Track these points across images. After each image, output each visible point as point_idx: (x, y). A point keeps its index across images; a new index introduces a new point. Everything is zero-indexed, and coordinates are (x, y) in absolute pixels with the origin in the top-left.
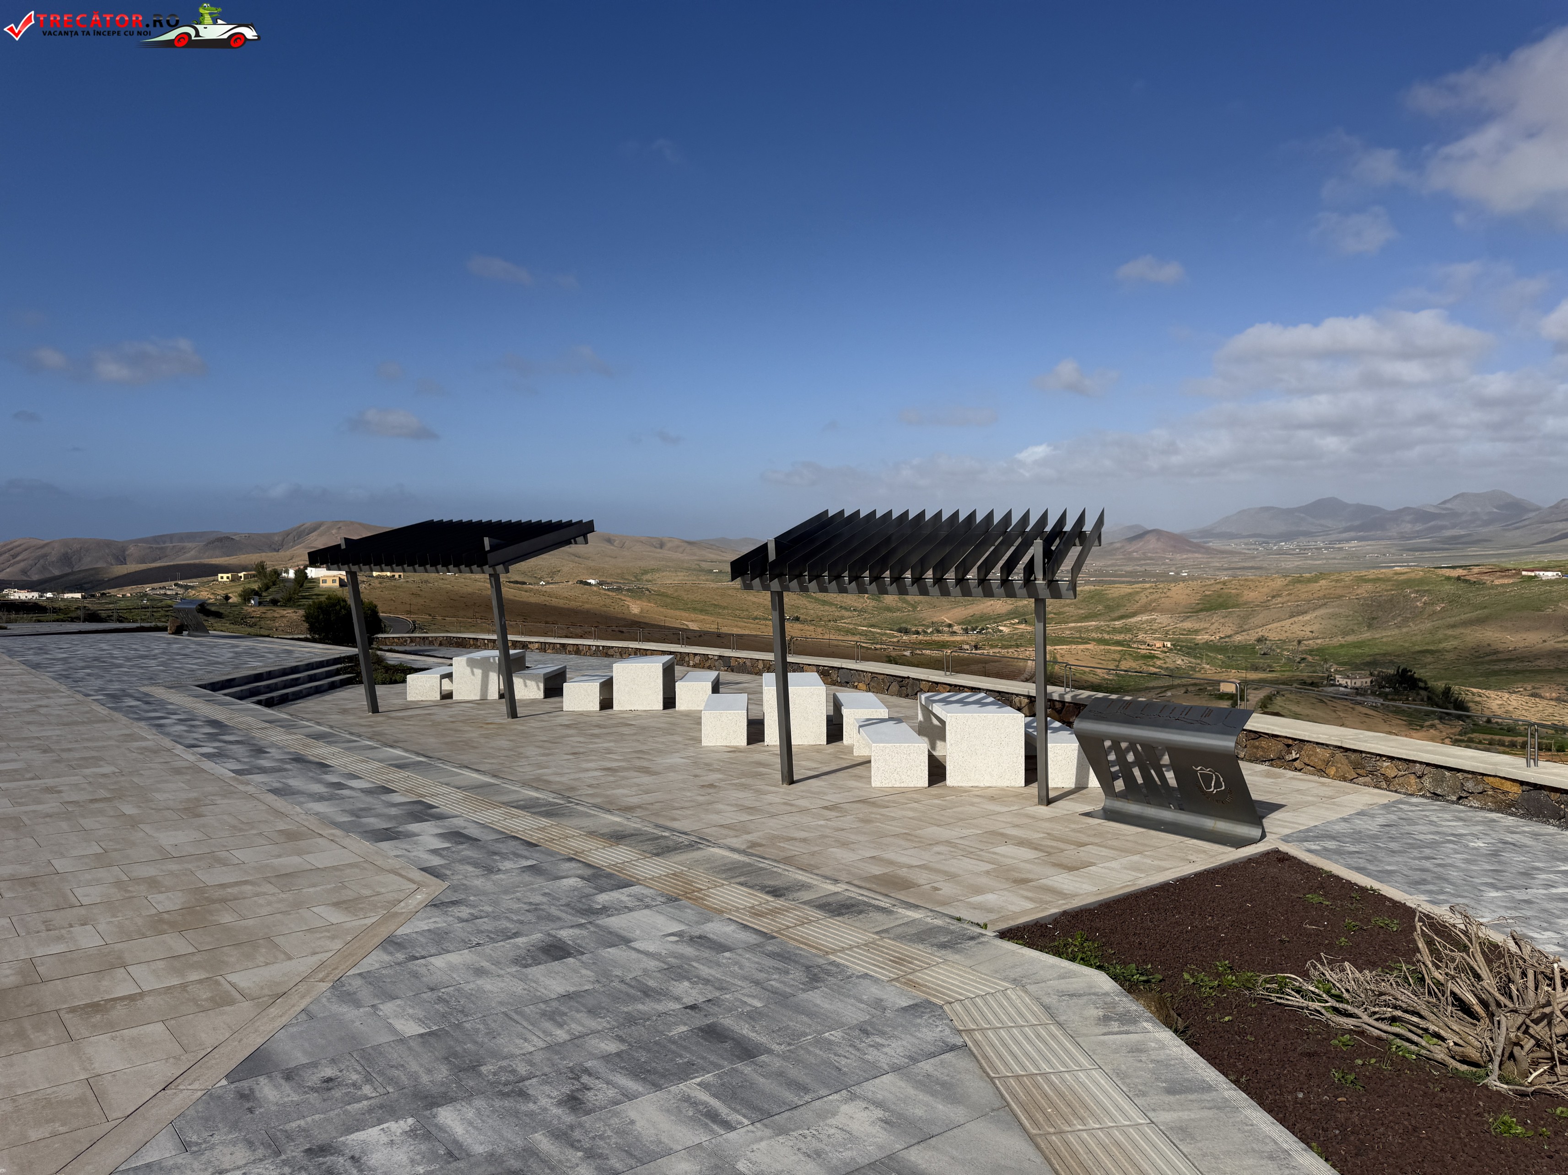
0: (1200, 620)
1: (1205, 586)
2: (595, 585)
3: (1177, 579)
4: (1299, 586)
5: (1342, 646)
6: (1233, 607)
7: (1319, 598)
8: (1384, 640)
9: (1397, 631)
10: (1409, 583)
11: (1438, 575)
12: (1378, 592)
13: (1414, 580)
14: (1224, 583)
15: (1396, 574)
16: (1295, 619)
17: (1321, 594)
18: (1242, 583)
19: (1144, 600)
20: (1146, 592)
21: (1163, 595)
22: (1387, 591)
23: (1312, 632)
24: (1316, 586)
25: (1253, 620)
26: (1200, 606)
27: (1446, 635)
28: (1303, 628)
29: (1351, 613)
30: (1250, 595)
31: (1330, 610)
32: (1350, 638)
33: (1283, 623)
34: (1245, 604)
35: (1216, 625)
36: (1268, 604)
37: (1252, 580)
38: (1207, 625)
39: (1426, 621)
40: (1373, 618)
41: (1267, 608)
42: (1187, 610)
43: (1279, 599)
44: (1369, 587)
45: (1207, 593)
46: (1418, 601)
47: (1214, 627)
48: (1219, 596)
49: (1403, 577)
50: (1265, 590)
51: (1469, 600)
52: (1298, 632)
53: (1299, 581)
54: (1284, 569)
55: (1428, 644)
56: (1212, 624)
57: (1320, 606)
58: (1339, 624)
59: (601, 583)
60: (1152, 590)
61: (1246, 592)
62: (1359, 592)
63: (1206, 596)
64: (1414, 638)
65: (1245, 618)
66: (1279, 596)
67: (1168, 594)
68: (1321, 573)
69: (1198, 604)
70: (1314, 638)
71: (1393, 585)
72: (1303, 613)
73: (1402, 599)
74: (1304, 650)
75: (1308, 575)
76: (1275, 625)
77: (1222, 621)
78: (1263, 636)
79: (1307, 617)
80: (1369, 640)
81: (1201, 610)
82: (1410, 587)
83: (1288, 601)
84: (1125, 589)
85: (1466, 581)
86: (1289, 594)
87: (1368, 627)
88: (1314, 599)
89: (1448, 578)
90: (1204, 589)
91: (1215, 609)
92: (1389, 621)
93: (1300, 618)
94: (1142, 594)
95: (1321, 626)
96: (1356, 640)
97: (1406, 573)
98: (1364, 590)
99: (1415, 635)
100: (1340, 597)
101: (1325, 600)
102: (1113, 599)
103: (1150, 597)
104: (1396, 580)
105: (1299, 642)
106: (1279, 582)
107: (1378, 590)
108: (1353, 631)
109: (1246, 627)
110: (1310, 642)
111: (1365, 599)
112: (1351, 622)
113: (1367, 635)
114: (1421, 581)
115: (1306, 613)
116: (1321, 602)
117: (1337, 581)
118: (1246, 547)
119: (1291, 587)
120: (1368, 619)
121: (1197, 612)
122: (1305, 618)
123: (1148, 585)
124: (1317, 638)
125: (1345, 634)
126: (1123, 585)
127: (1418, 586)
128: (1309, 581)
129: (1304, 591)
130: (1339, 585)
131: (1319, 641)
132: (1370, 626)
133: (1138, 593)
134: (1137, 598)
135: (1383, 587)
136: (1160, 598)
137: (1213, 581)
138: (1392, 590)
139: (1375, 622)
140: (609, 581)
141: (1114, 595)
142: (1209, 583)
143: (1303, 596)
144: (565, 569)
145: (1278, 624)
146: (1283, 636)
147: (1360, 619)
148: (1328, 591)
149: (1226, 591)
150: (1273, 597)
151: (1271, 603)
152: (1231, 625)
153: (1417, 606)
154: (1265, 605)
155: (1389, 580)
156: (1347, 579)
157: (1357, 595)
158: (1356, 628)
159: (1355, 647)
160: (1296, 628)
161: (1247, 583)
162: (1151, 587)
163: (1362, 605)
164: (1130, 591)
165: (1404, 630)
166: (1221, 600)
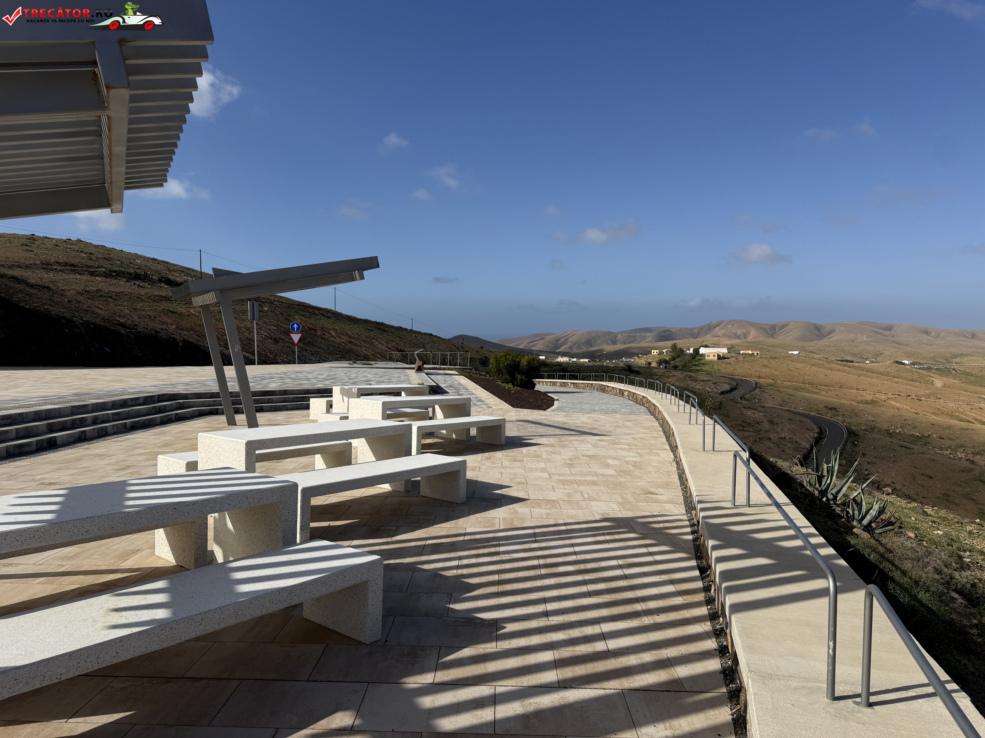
2: (908, 365)
59: (913, 364)
140: (922, 362)
144: (887, 353)
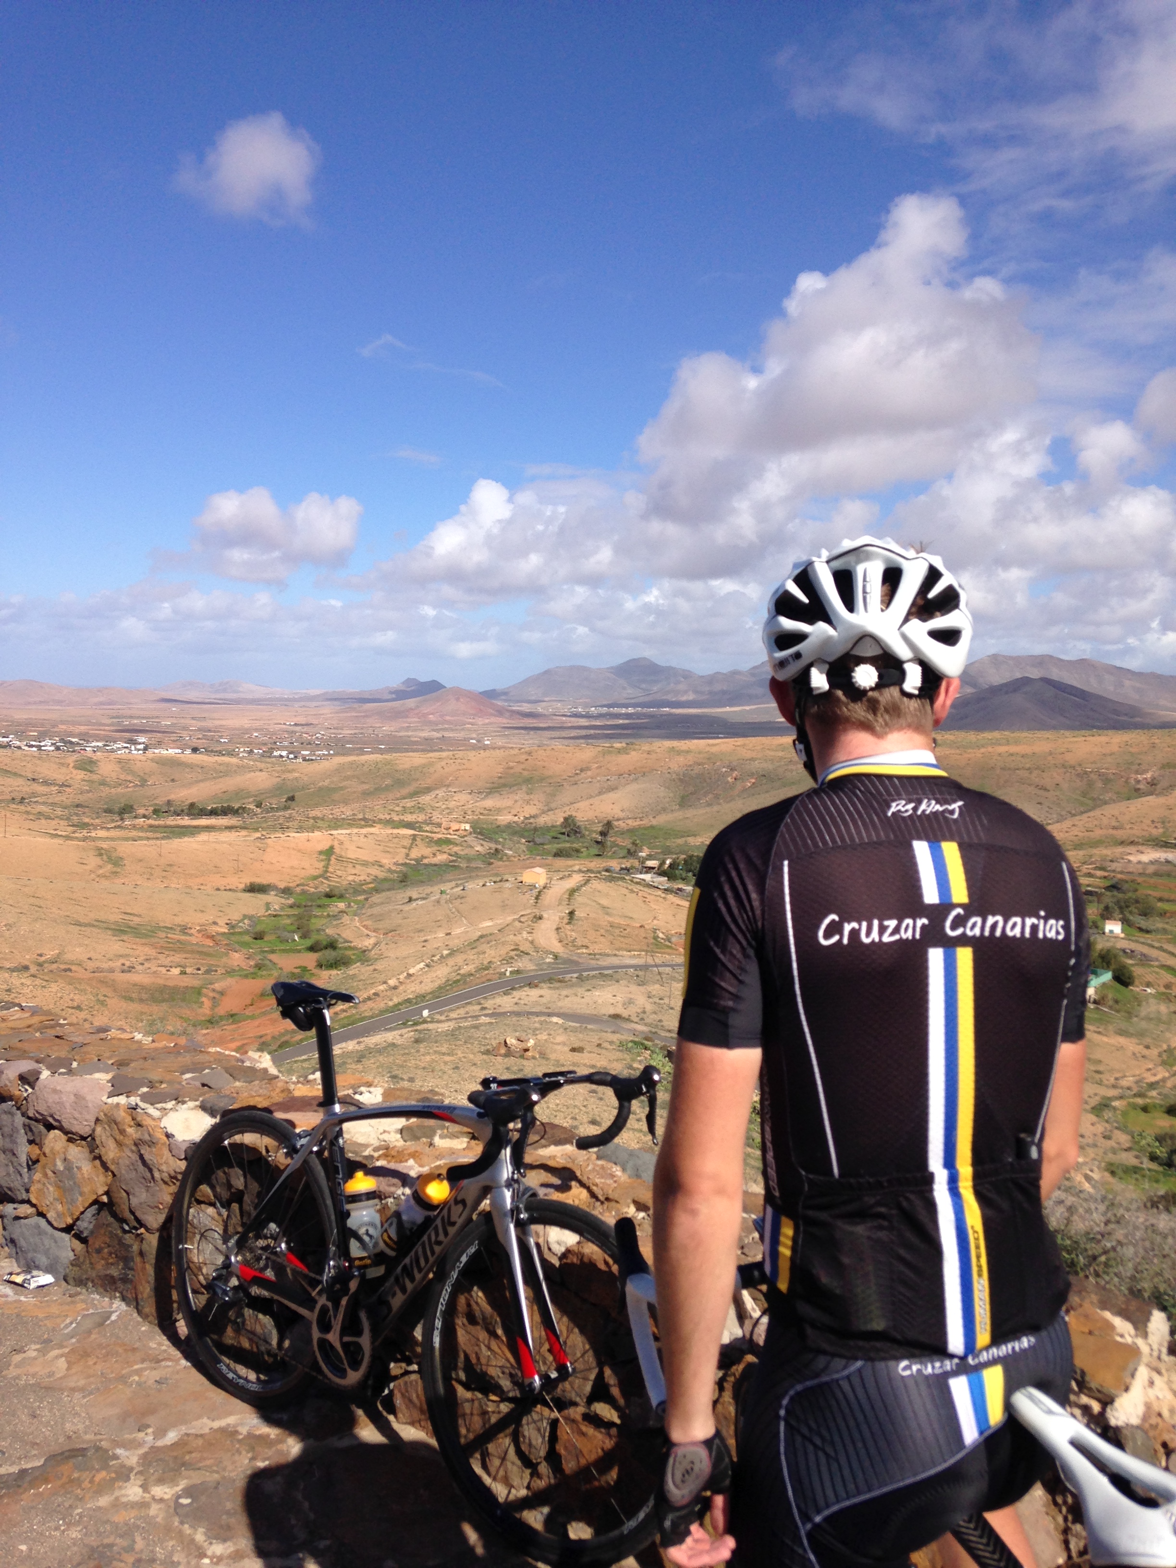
0: (503, 797)
1: (509, 756)
3: (477, 748)
5: (652, 827)
6: (538, 782)
7: (630, 772)
8: (695, 819)
9: (708, 809)
10: (720, 755)
12: (689, 766)
13: (725, 753)
14: (530, 753)
16: (605, 796)
17: (632, 767)
18: (549, 753)
19: (439, 773)
20: (443, 763)
21: (461, 766)
22: (698, 764)
23: (622, 811)
24: (626, 758)
25: (560, 797)
26: (503, 781)
28: (614, 807)
29: (663, 789)
30: (557, 768)
31: (642, 786)
32: (662, 818)
33: (592, 801)
34: (552, 778)
35: (520, 802)
36: (576, 778)
37: (560, 750)
38: (509, 803)
39: (736, 798)
40: (686, 795)
41: (576, 782)
42: (488, 785)
43: (589, 773)
44: (681, 759)
45: (511, 764)
46: (728, 776)
47: (517, 806)
48: (524, 769)
49: (715, 749)
50: (574, 762)
52: (608, 811)
53: (609, 752)
56: (516, 802)
57: (632, 781)
58: (650, 802)
60: (448, 761)
61: (553, 764)
62: (670, 765)
63: (509, 768)
65: (553, 795)
66: (588, 769)
67: (467, 765)
69: (501, 778)
70: (624, 818)
71: (704, 758)
72: (613, 790)
73: (712, 773)
74: (614, 832)
75: (618, 745)
76: (584, 803)
77: (527, 798)
78: (571, 816)
79: (618, 794)
80: (680, 819)
81: (504, 786)
82: (720, 760)
83: (598, 775)
84: (418, 759)
86: (599, 767)
87: (681, 805)
88: (625, 773)
90: (507, 760)
91: (520, 784)
92: (699, 798)
93: (611, 794)
94: (437, 766)
95: (632, 804)
96: (666, 819)
97: (717, 744)
98: (676, 763)
100: (651, 771)
101: (638, 773)
102: (404, 771)
103: (447, 769)
104: (707, 753)
105: (609, 823)
106: (589, 753)
107: (689, 763)
108: (664, 810)
109: (553, 805)
110: (621, 822)
111: (677, 773)
112: (663, 800)
113: (678, 815)
115: (616, 788)
116: (634, 776)
117: (649, 753)
118: (553, 712)
119: (601, 759)
120: (681, 796)
121: (499, 787)
123: (444, 754)
124: (629, 818)
125: (656, 813)
126: (415, 754)
127: (729, 760)
128: (620, 752)
129: (614, 763)
130: (650, 756)
131: (631, 821)
133: (432, 763)
134: (432, 770)
136: (458, 770)
137: (517, 751)
138: (703, 763)
139: (688, 799)
141: (405, 767)
142: (514, 753)
143: (613, 769)
145: (587, 802)
146: (592, 816)
147: (672, 795)
149: (531, 762)
150: (582, 770)
151: (580, 777)
152: (536, 802)
153: (728, 782)
154: (573, 780)
155: (700, 752)
156: (658, 750)
157: (669, 768)
158: (667, 806)
160: (606, 806)
162: (448, 757)
163: (674, 780)
164: (423, 761)
166: (525, 773)
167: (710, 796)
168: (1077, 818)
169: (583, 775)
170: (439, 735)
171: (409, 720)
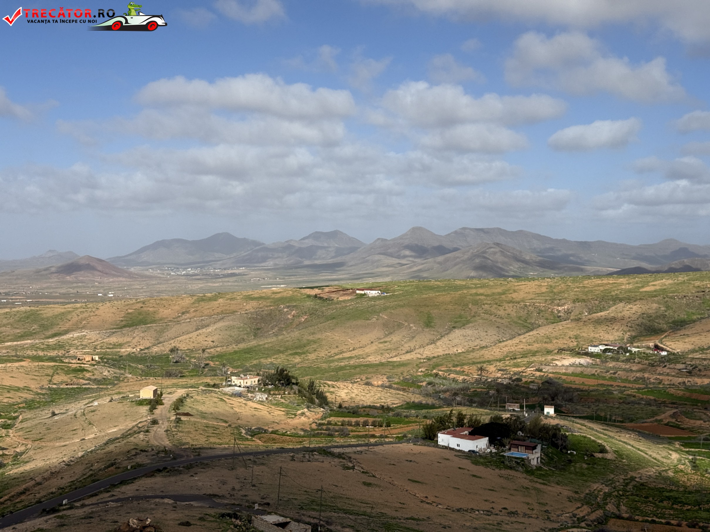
0: (124, 335)
1: (128, 305)
3: (103, 300)
4: (202, 303)
5: (236, 352)
6: (151, 323)
7: (218, 314)
8: (266, 346)
9: (275, 339)
10: (282, 300)
11: (301, 294)
12: (261, 308)
13: (286, 298)
14: (144, 303)
15: (274, 293)
16: (200, 331)
17: (219, 310)
18: (158, 302)
19: (75, 319)
20: (78, 312)
21: (92, 314)
22: (267, 306)
23: (213, 342)
24: (215, 304)
25: (167, 333)
26: (124, 323)
27: (308, 340)
28: (206, 339)
29: (242, 325)
30: (164, 312)
31: (227, 323)
32: (242, 346)
33: (190, 335)
34: (161, 320)
35: (137, 338)
36: (179, 319)
37: (166, 300)
38: (129, 339)
39: (295, 330)
40: (258, 329)
41: (178, 322)
42: (112, 327)
43: (188, 315)
44: (254, 304)
45: (130, 311)
46: (289, 314)
47: (135, 341)
48: (140, 314)
49: (279, 296)
50: (177, 308)
51: (323, 313)
52: (203, 342)
53: (202, 299)
54: (191, 290)
55: (297, 348)
56: (134, 338)
57: (219, 320)
58: (233, 334)
60: (82, 310)
61: (161, 310)
62: (247, 308)
63: (128, 313)
64: (287, 344)
65: (161, 332)
66: (188, 312)
67: (97, 313)
68: (219, 293)
69: (122, 321)
70: (214, 347)
71: (271, 302)
72: (206, 326)
73: (277, 312)
74: (207, 357)
75: (209, 295)
76: (185, 337)
77: (142, 335)
78: (175, 347)
79: (210, 329)
80: (256, 347)
81: (125, 326)
82: (283, 303)
83: (194, 317)
84: (59, 309)
85: (321, 298)
86: (195, 311)
87: (254, 336)
88: (214, 315)
89: (309, 296)
90: (127, 308)
91: (136, 325)
92: (269, 331)
93: (204, 330)
94: (74, 314)
95: (220, 337)
96: (246, 347)
97: (280, 292)
98: (251, 306)
99: (288, 341)
100: (233, 312)
101: (224, 314)
102: (48, 319)
103: (81, 316)
104: (273, 298)
105: (204, 351)
106: (187, 301)
107: (261, 306)
108: (244, 340)
109: (161, 340)
110: (212, 350)
111: (252, 313)
112: (242, 333)
113: (254, 343)
114: (291, 299)
115: (208, 326)
116: (220, 316)
117: (231, 299)
118: (160, 272)
119: (197, 305)
120: (254, 329)
121: (121, 328)
122: (208, 331)
123: (78, 305)
124: (217, 347)
125: (238, 342)
126: (56, 306)
127: (288, 302)
128: (210, 299)
129: (206, 308)
130: (233, 302)
131: (218, 349)
132: (255, 335)
133: (70, 312)
134: (69, 317)
135: (265, 303)
136: (90, 316)
137: (134, 301)
138: (270, 306)
139: (259, 331)
141: (48, 315)
142: (131, 302)
143: (206, 312)
145: (187, 336)
146: (191, 347)
147: (248, 329)
148: (225, 308)
149: (145, 309)
150: (183, 313)
151: (181, 318)
152: (150, 339)
153: (288, 319)
154: (176, 321)
155: (268, 298)
156: (238, 298)
157: (246, 310)
158: (245, 337)
159: (245, 353)
160: (201, 339)
161: (163, 302)
162: (81, 307)
163: (250, 318)
164: (63, 310)
165: (280, 337)
166: (141, 317)
167: (276, 329)
168: (522, 337)
169: (184, 317)
170: (75, 291)
171: (51, 281)
